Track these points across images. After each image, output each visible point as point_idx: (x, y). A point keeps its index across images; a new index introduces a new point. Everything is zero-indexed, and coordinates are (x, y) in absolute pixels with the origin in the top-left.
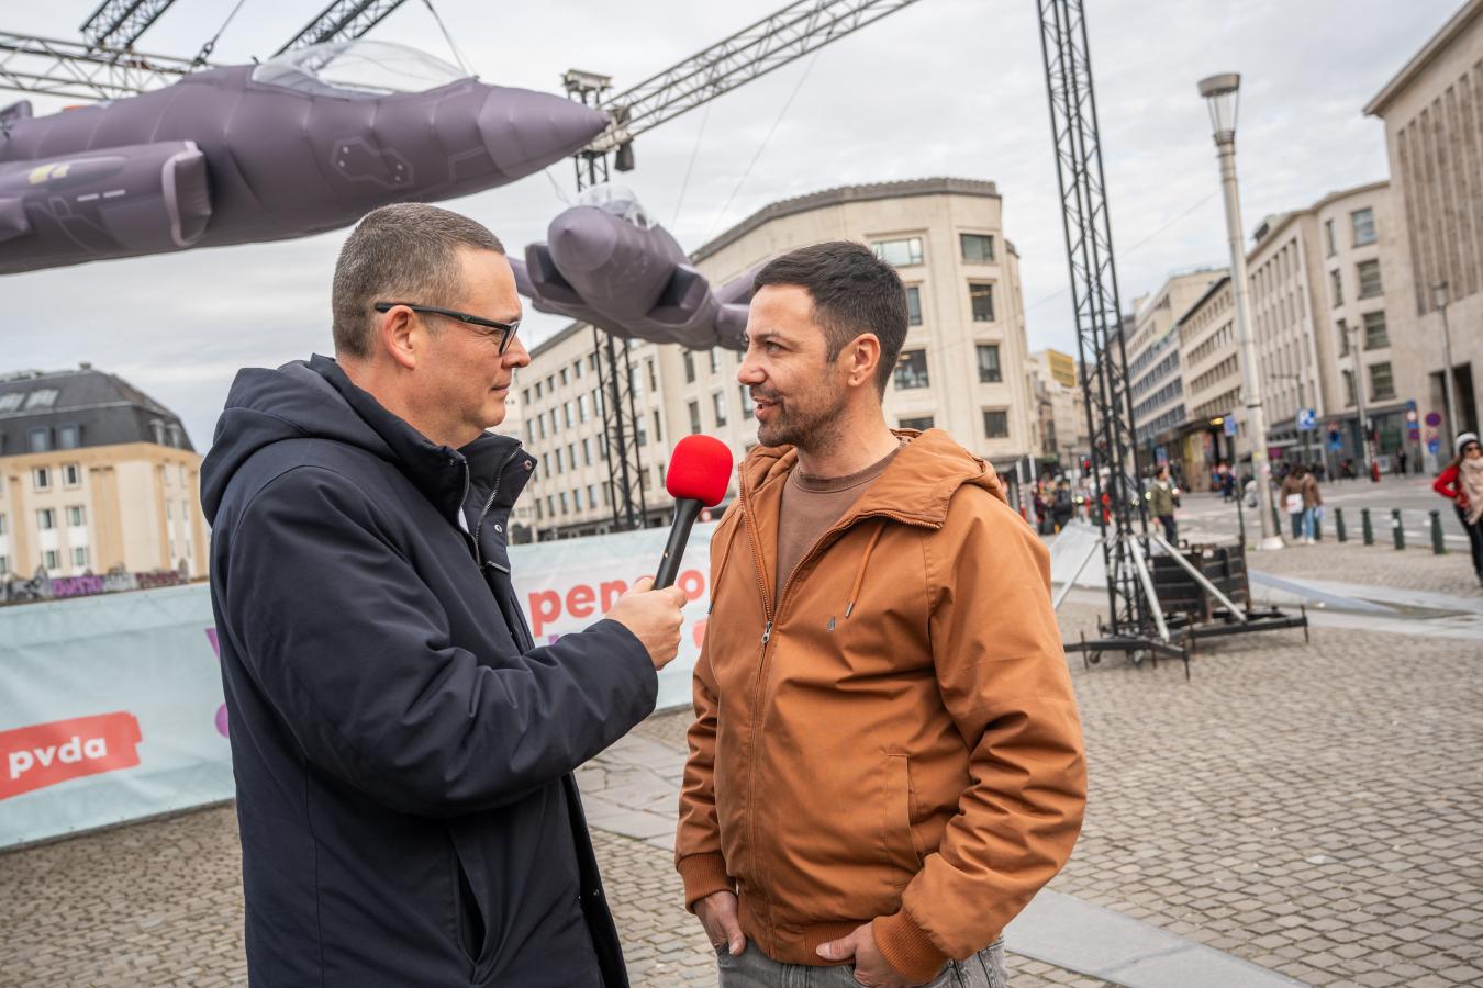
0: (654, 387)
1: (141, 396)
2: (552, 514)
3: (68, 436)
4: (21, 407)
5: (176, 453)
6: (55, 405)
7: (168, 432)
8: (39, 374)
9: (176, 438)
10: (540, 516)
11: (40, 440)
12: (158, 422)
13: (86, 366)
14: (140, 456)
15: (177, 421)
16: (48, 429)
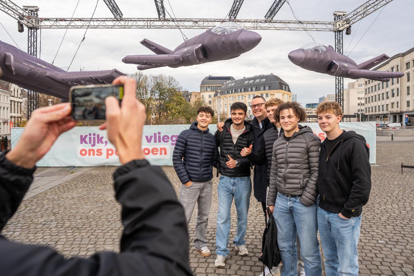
0: (398, 83)
1: (281, 80)
2: (369, 112)
3: (267, 88)
4: (259, 82)
5: (287, 92)
6: (265, 82)
7: (285, 88)
8: (263, 75)
9: (287, 89)
10: (366, 112)
11: (262, 88)
12: (284, 86)
13: (272, 74)
14: (279, 92)
15: (288, 86)
16: (263, 86)
